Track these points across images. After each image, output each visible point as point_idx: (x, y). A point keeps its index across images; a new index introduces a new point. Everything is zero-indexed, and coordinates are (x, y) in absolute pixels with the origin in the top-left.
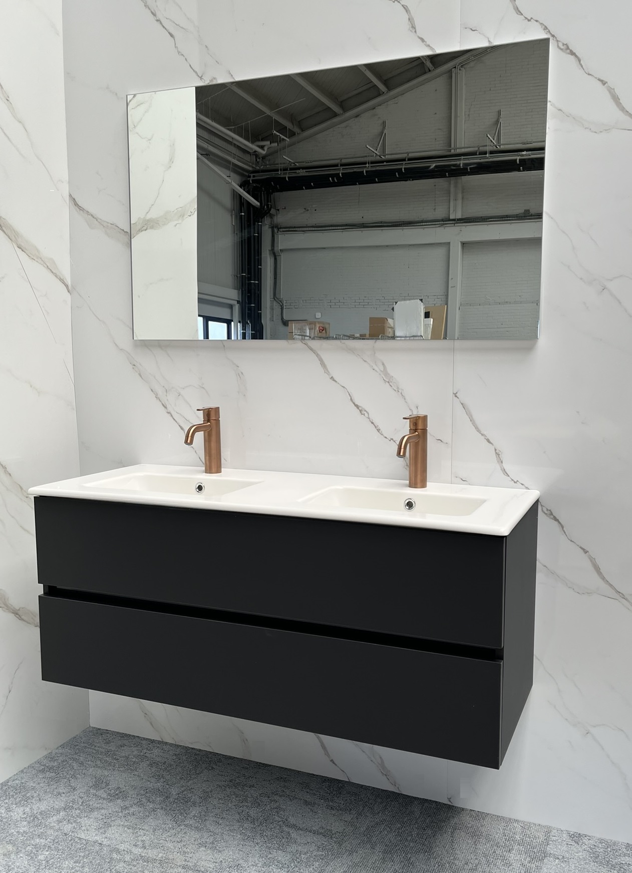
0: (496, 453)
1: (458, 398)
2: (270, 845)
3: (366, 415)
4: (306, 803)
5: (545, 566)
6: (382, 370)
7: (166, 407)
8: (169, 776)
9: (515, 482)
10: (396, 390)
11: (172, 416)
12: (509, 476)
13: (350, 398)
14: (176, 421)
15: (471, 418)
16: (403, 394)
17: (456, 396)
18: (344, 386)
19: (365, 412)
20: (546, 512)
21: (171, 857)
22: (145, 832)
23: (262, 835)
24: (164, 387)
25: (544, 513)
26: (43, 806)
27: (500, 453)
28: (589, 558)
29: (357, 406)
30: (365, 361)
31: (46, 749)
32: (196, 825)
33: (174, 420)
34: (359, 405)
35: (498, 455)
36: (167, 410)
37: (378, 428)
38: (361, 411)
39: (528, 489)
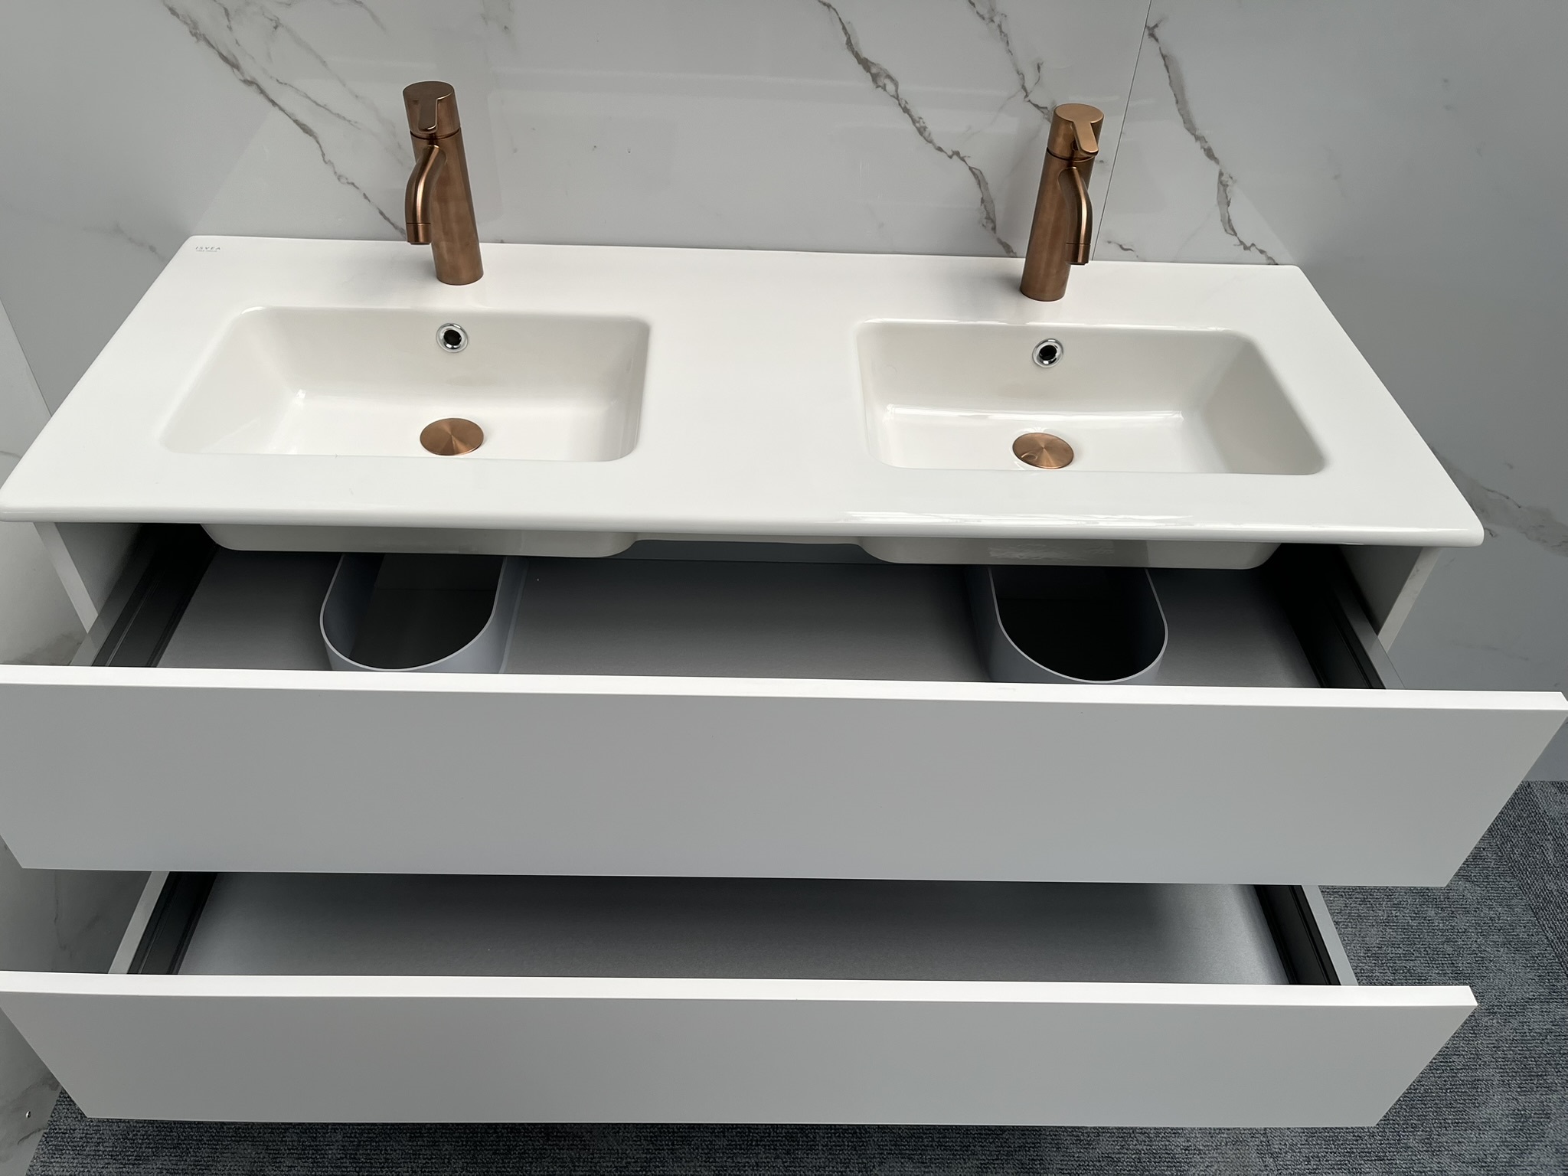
0: (1220, 182)
1: (1157, 40)
3: (890, 87)
7: (234, 66)
9: (1246, 247)
11: (262, 92)
12: (1236, 234)
13: (845, 39)
14: (281, 109)
15: (1179, 97)
16: (1003, 29)
17: (1152, 36)
19: (888, 80)
27: (1230, 183)
29: (865, 64)
34: (871, 59)
35: (1224, 185)
36: (242, 74)
37: (922, 124)
38: (875, 78)
39: (1272, 262)
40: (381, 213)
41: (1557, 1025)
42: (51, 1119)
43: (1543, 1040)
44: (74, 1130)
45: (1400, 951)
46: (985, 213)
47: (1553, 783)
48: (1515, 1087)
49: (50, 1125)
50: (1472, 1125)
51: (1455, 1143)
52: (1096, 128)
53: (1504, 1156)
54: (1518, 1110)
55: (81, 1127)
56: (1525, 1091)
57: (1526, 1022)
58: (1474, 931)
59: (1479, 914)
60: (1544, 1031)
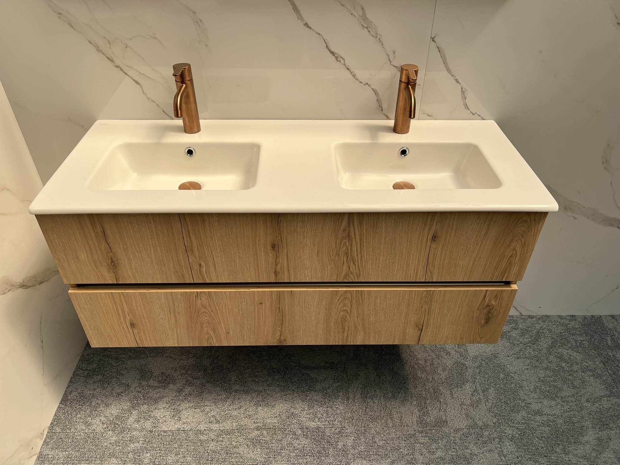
0: (462, 91)
1: (435, 42)
2: (302, 389)
3: (342, 61)
6: (362, 15)
7: (112, 61)
9: (473, 114)
10: (375, 36)
11: (122, 70)
12: (469, 109)
13: (325, 45)
14: (128, 76)
15: (444, 61)
16: (381, 40)
17: (433, 40)
18: (318, 33)
19: (341, 59)
21: (243, 424)
22: (209, 407)
23: (292, 382)
24: (104, 38)
27: (465, 91)
29: (333, 53)
30: (343, 5)
32: (242, 389)
33: (126, 74)
34: (335, 52)
35: (463, 92)
36: (115, 64)
37: (354, 74)
38: (336, 58)
39: (483, 119)
40: (163, 111)
41: (613, 405)
42: (40, 451)
43: (608, 411)
44: (49, 455)
45: (552, 379)
46: (378, 105)
47: (610, 316)
48: (597, 429)
49: (40, 453)
50: (581, 443)
51: (575, 450)
52: (416, 72)
53: (594, 454)
54: (599, 437)
55: (51, 454)
56: (601, 430)
57: (601, 404)
58: (580, 371)
59: (582, 364)
60: (608, 407)
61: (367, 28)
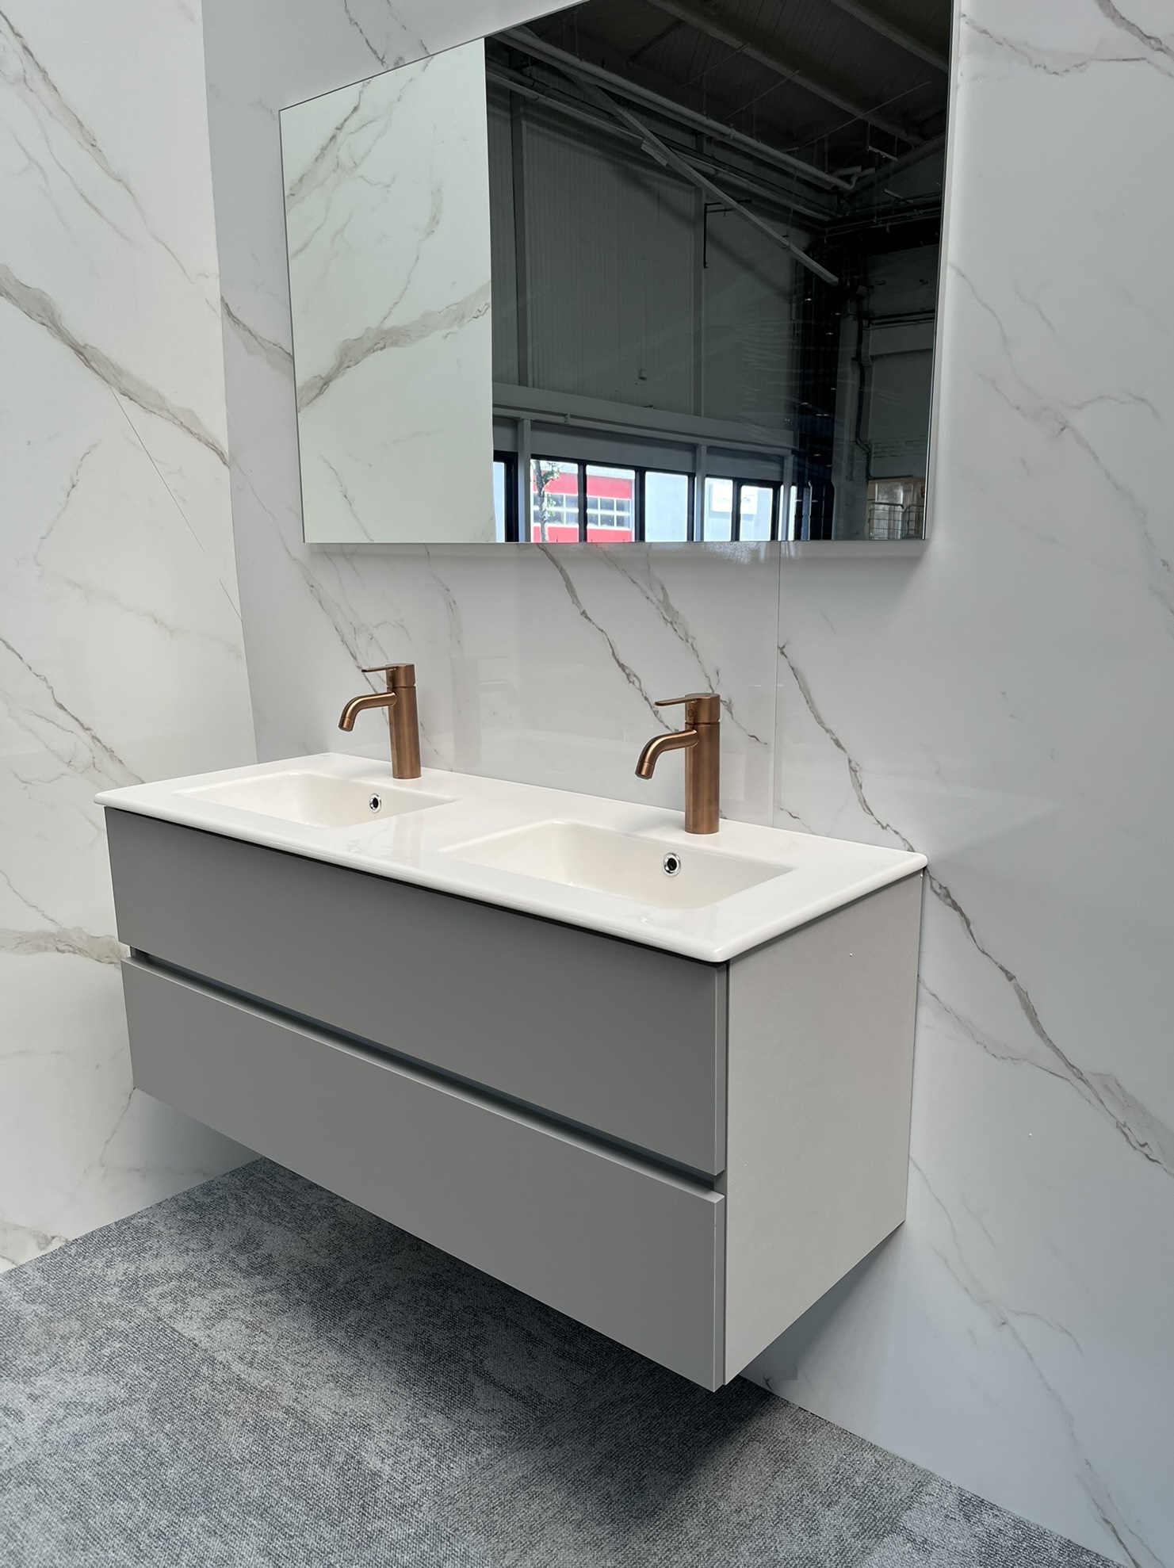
0: (851, 768)
1: (786, 656)
2: (433, 1401)
3: (637, 682)
4: (529, 1338)
5: (934, 995)
6: (662, 600)
8: (350, 1250)
9: (883, 827)
10: (684, 638)
12: (872, 814)
15: (807, 697)
18: (601, 628)
19: (635, 679)
20: (939, 891)
21: (278, 1390)
22: (266, 1337)
23: (430, 1381)
24: (352, 623)
25: (935, 892)
26: (154, 1266)
27: (857, 769)
28: (1017, 991)
29: (622, 667)
30: (634, 582)
31: (205, 1174)
32: (343, 1342)
34: (625, 664)
35: (854, 771)
38: (628, 676)
39: (909, 847)
61: (672, 624)
